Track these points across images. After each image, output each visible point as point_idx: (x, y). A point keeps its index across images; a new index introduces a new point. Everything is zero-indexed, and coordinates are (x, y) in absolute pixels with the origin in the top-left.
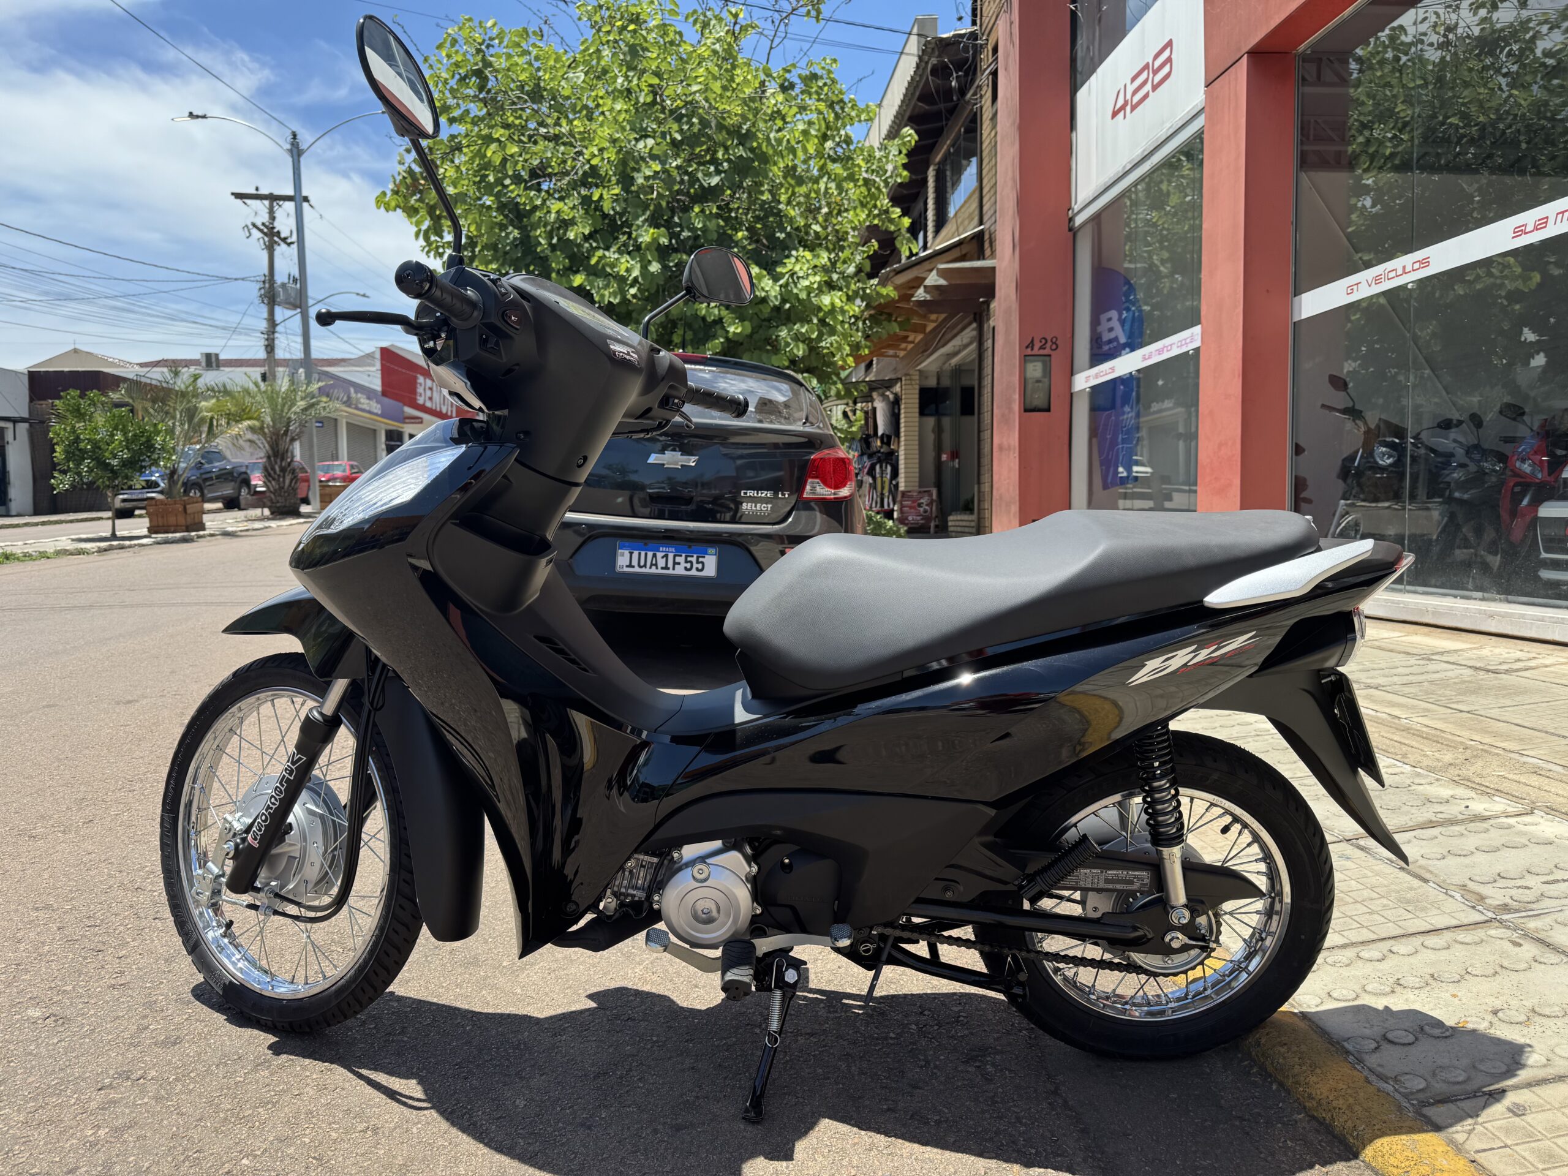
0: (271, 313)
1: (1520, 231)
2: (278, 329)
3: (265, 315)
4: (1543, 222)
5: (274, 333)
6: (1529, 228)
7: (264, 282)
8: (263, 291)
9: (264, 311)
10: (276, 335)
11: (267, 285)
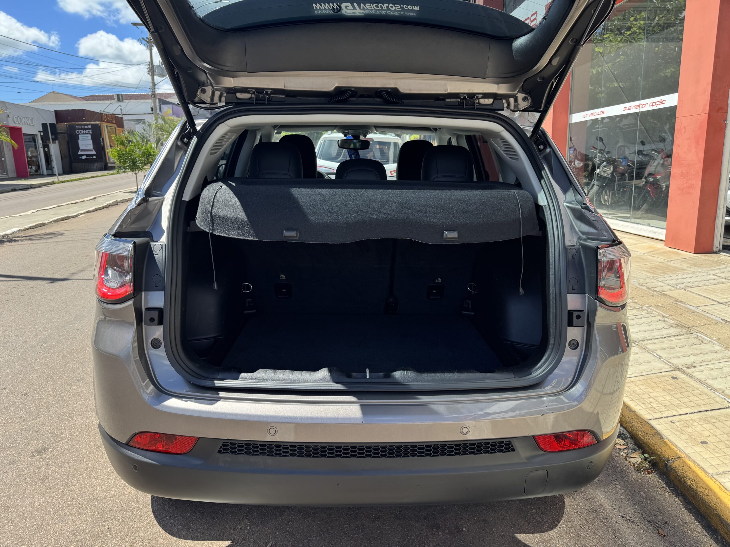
0: (153, 79)
1: (625, 109)
2: (156, 86)
3: (150, 80)
4: (630, 108)
5: (155, 88)
6: (627, 109)
7: (149, 65)
8: (149, 69)
9: (149, 78)
10: (156, 89)
11: (150, 66)
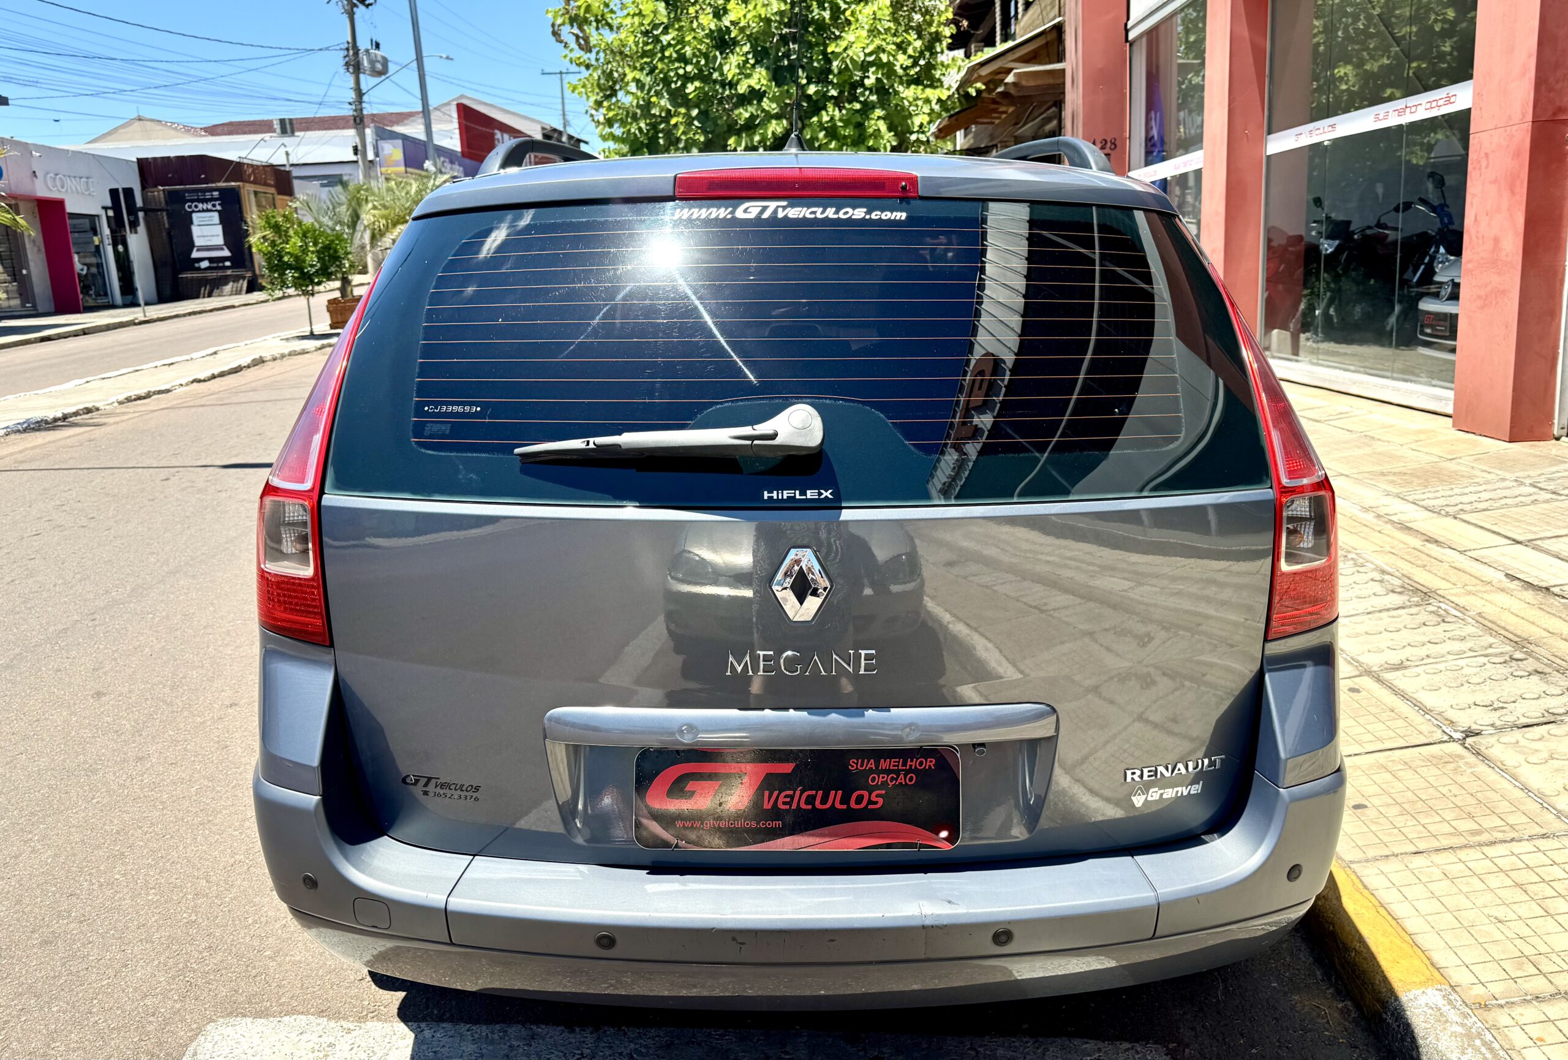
0: (357, 82)
1: (1376, 119)
2: (365, 98)
3: (352, 84)
4: (1386, 117)
5: (361, 103)
6: (1381, 117)
7: (347, 49)
8: (347, 59)
9: (350, 81)
10: (364, 105)
11: (351, 52)
